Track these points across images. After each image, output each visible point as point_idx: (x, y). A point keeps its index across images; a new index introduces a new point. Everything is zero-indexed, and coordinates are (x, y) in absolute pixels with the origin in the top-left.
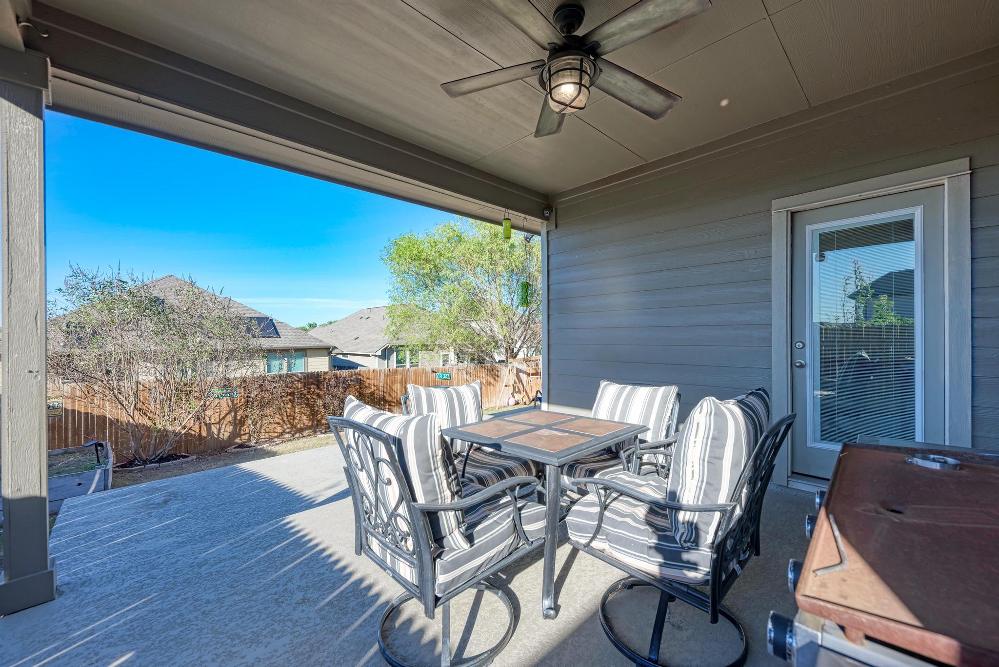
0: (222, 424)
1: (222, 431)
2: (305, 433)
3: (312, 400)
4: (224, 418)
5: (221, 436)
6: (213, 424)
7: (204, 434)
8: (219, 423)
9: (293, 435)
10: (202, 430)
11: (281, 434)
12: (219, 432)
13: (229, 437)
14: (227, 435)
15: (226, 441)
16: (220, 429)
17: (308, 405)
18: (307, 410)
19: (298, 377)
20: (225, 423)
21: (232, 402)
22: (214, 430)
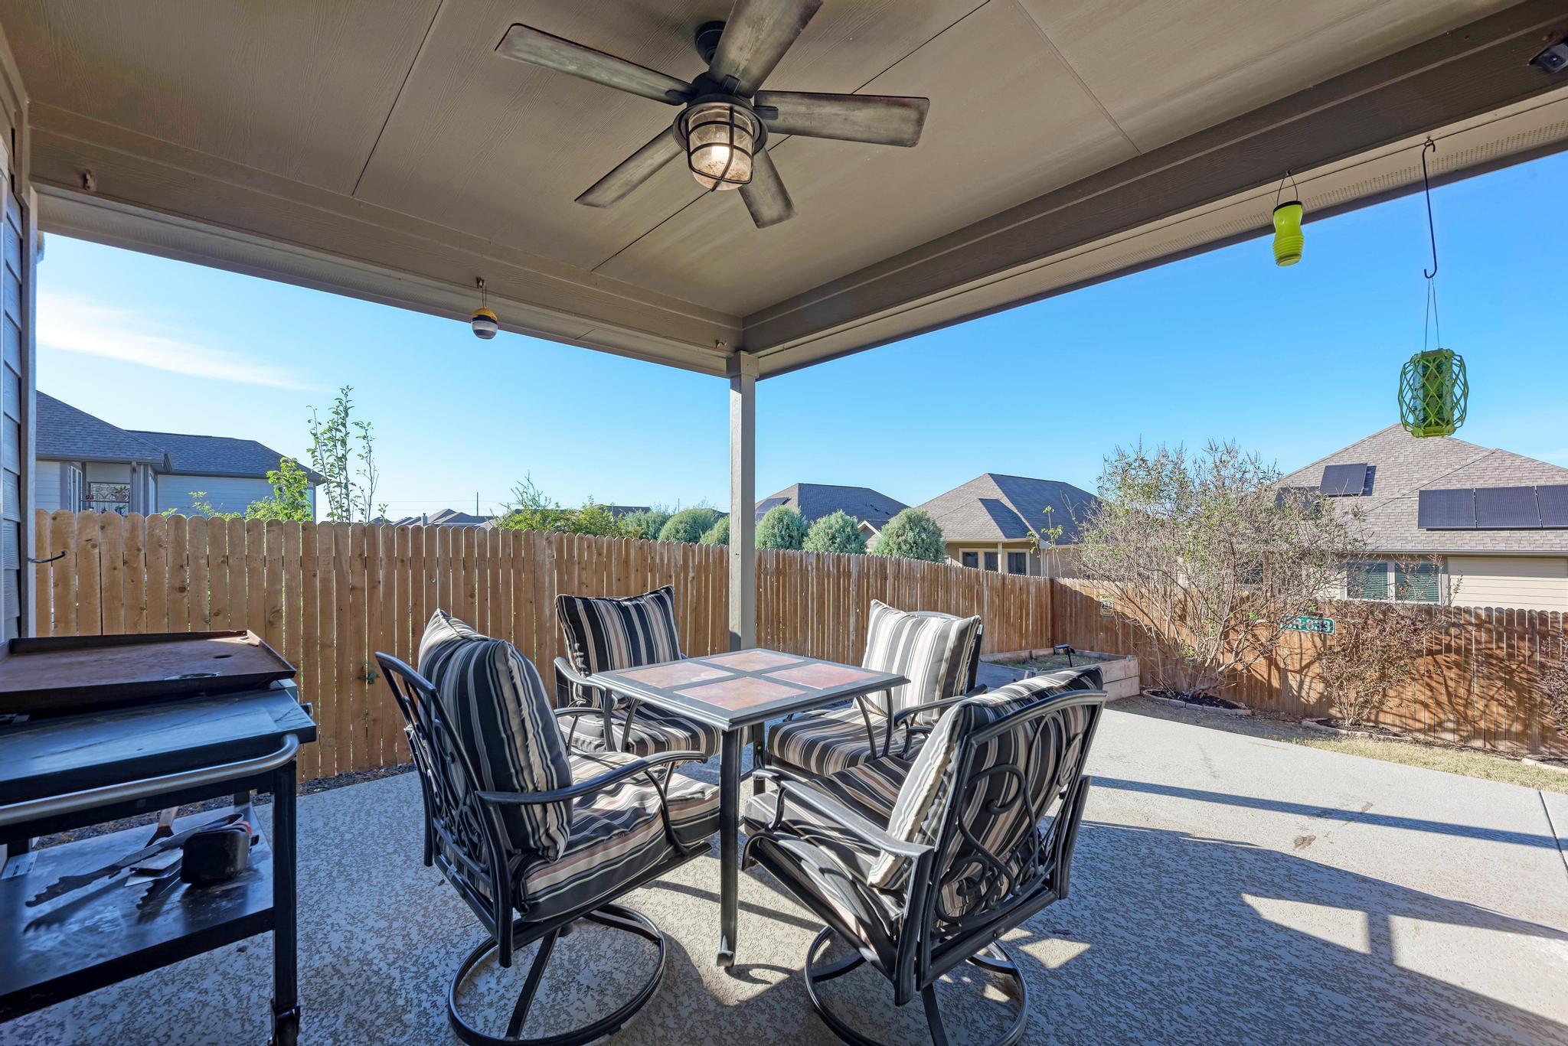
0: (1305, 676)
1: (1306, 687)
2: (1503, 745)
3: (1524, 675)
4: (1308, 666)
5: (1304, 694)
6: (1291, 671)
7: (1276, 683)
8: (1300, 672)
9: (1466, 739)
10: (1272, 676)
11: (1432, 729)
12: (1301, 686)
13: (1319, 700)
14: (1314, 697)
15: (1313, 707)
16: (1302, 683)
17: (1509, 684)
18: (1510, 697)
19: (1478, 616)
20: (1310, 674)
21: (1324, 642)
22: (1293, 681)
